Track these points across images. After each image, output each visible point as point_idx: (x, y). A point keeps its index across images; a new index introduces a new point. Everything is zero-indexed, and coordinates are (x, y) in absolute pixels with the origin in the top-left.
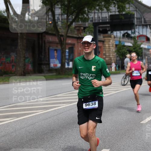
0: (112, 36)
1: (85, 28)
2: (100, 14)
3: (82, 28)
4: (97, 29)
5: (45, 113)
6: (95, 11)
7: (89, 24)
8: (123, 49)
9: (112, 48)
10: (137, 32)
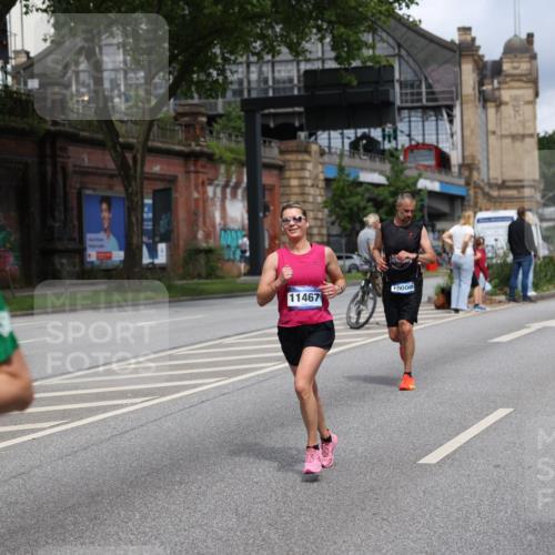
0: (314, 148)
1: (212, 119)
2: (267, 69)
3: (204, 119)
4: (259, 121)
5: (66, 430)
6: (248, 57)
7: (229, 103)
8: (352, 195)
9: (312, 191)
10: (402, 132)
